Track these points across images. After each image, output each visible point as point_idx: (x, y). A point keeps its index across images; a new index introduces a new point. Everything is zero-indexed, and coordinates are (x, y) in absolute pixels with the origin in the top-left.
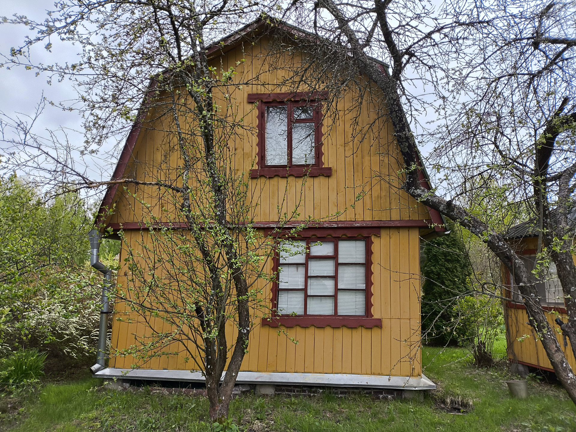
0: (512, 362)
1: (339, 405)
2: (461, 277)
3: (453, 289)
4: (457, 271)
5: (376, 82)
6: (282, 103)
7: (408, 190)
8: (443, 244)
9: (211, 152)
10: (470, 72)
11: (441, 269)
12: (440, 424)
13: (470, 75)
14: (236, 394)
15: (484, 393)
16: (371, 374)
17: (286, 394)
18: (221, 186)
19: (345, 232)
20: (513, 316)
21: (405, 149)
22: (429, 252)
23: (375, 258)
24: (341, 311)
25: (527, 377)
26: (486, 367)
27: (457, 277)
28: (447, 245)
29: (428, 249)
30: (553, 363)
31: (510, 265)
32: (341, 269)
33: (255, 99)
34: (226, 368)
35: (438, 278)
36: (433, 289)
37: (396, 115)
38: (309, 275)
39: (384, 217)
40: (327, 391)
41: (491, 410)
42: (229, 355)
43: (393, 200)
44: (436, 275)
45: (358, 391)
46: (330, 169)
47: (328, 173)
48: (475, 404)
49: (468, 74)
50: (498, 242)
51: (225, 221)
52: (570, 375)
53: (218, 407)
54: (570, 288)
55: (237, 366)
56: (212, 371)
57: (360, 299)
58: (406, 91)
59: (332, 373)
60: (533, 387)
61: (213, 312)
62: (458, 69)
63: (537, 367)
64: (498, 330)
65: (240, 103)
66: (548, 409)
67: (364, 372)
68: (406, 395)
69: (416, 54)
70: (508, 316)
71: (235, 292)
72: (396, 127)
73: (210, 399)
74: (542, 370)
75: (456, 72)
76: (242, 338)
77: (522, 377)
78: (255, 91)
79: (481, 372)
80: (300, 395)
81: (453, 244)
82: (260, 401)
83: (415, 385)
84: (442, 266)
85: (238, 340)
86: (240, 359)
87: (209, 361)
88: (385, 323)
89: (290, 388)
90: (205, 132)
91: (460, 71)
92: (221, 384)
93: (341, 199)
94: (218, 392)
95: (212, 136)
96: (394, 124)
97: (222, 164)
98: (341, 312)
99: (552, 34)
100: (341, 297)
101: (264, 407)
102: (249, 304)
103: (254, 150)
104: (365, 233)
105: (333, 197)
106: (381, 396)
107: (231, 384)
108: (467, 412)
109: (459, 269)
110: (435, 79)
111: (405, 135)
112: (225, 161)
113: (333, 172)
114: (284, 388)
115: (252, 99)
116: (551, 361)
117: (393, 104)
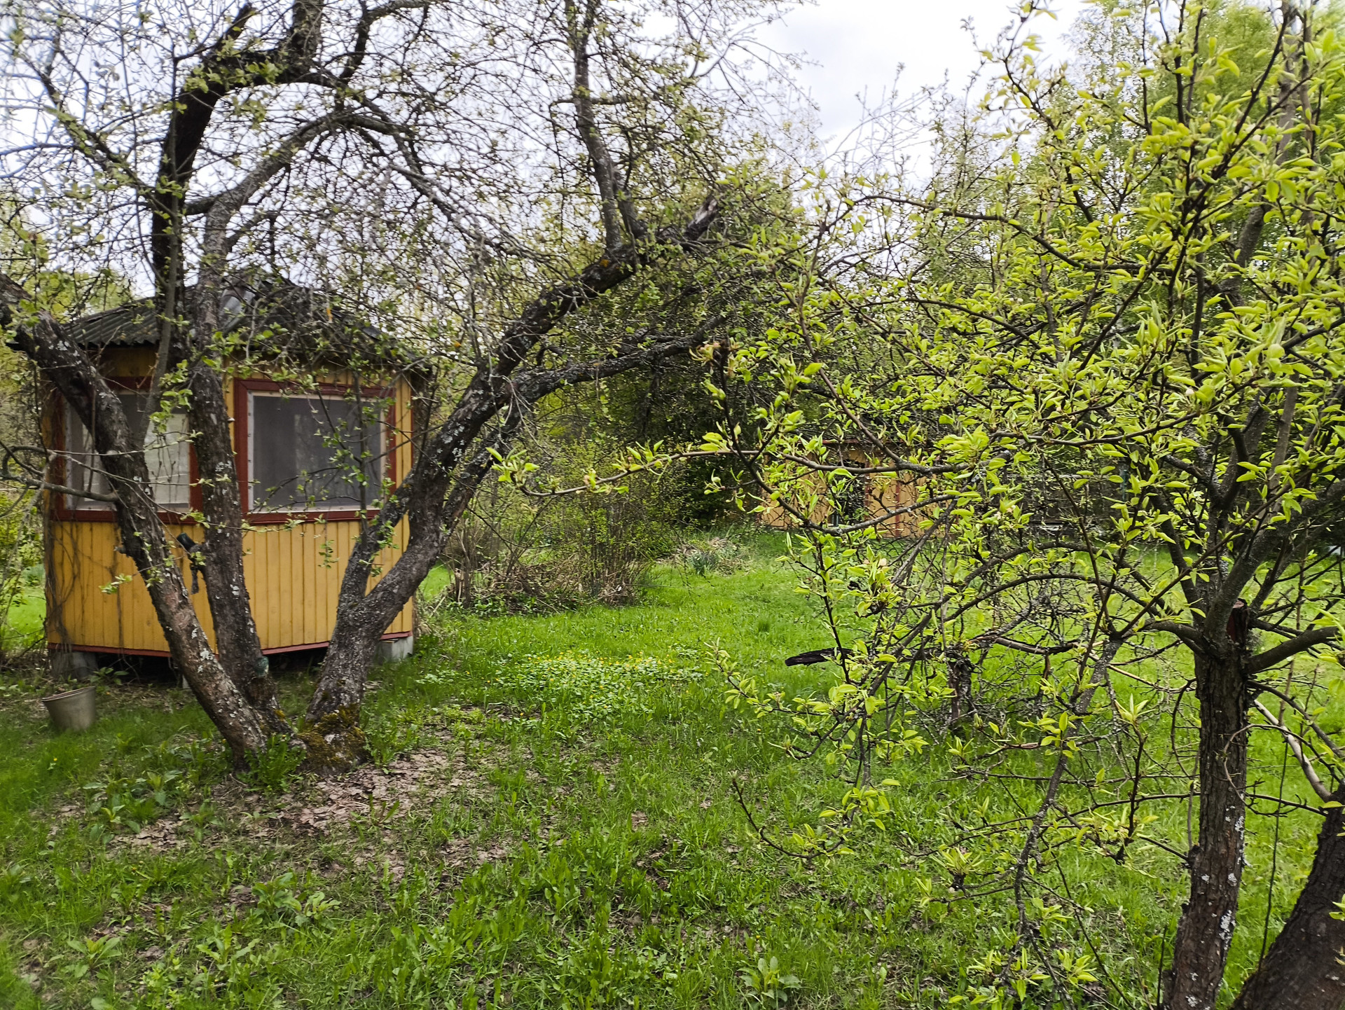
0: (55, 650)
20: (67, 539)
25: (93, 679)
30: (170, 636)
31: (84, 403)
50: (55, 342)
52: (205, 654)
54: (214, 464)
60: (107, 699)
63: (118, 652)
64: (25, 580)
66: (143, 738)
70: (52, 541)
74: (128, 657)
77: (80, 681)
116: (166, 630)
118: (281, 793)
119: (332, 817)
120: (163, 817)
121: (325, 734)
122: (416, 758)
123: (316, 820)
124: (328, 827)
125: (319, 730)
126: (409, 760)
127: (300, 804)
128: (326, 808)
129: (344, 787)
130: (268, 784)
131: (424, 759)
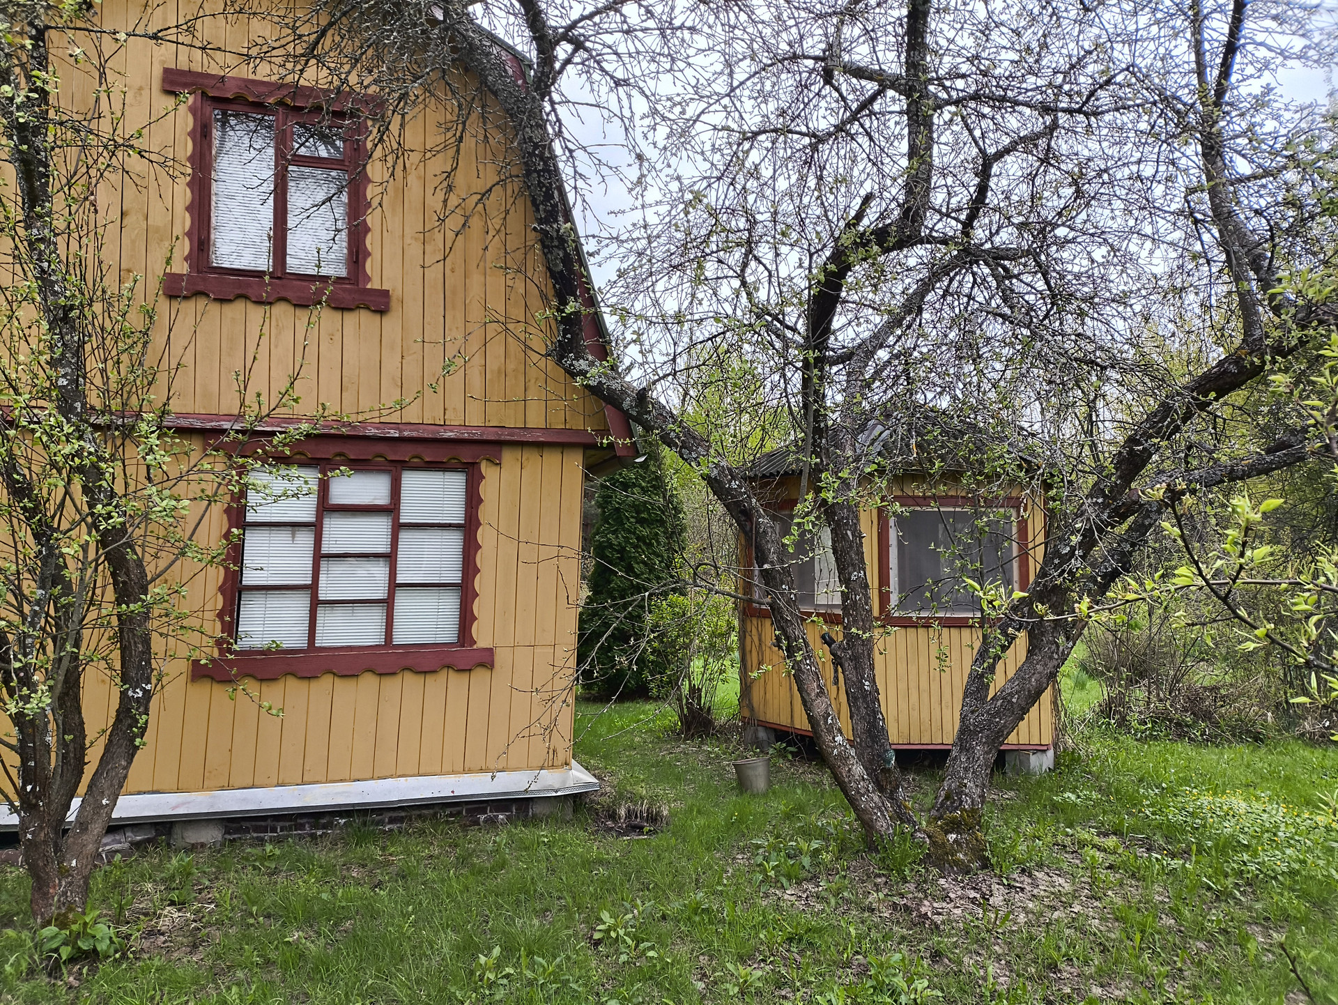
0: (747, 723)
1: (383, 849)
2: (665, 556)
3: (649, 580)
4: (659, 543)
5: (495, 93)
6: (259, 106)
7: (560, 360)
8: (634, 485)
9: (38, 209)
10: (703, 112)
11: (627, 539)
12: (601, 862)
13: (703, 118)
14: (117, 851)
15: (690, 789)
16: (464, 771)
17: (253, 838)
18: (72, 308)
19: (420, 449)
20: (754, 632)
21: (556, 265)
22: (607, 503)
23: (486, 513)
24: (403, 636)
25: (771, 751)
26: (701, 736)
27: (658, 556)
28: (642, 488)
29: (603, 497)
30: (811, 719)
31: (749, 528)
32: (404, 536)
33: (185, 85)
34: (82, 788)
35: (621, 559)
36: (609, 582)
37: (539, 182)
38: (325, 549)
39: (511, 419)
40: (358, 821)
41: (701, 821)
42: (93, 756)
43: (533, 381)
44: (618, 552)
45: (431, 811)
46: (386, 294)
47: (379, 303)
48: (673, 814)
49: (699, 116)
50: (730, 482)
51: (84, 405)
52: (839, 739)
53: (58, 888)
54: (850, 574)
55: (116, 782)
56: (38, 798)
57: (449, 604)
58: (564, 129)
59: (372, 778)
60: (780, 770)
61: (43, 647)
62: (678, 99)
63: (790, 730)
64: (727, 663)
65: (141, 89)
66: (800, 808)
67: (446, 768)
68: (537, 809)
69: (588, 44)
70: (744, 632)
71: (110, 594)
72: (538, 210)
73: (34, 871)
74: (797, 735)
75: (675, 105)
76: (129, 710)
77: (762, 751)
78: (183, 64)
79: (689, 747)
80: (288, 836)
81: (653, 486)
82: (182, 859)
83: (556, 787)
84: (630, 532)
85: (118, 716)
86: (124, 763)
87: (28, 774)
88: (501, 658)
89: (263, 823)
90: (20, 152)
91: (684, 104)
92: (65, 831)
93: (412, 370)
94: (57, 849)
95: (46, 166)
96: (534, 202)
97: (74, 245)
98: (400, 638)
99: (856, 58)
100: (403, 602)
101: (189, 874)
102: (153, 624)
103: (177, 222)
104: (466, 455)
105: (391, 364)
106: (482, 817)
107: (97, 828)
108: (655, 832)
109: (663, 540)
110: (627, 113)
111: (558, 231)
112: (84, 240)
113: (394, 304)
114: (248, 824)
115: (174, 82)
116: (809, 716)
117: (532, 154)
118: (905, 881)
119: (948, 914)
120: (808, 880)
121: (947, 832)
122: (1040, 875)
123: (934, 914)
124: (943, 922)
125: (941, 827)
126: (1030, 876)
127: (921, 895)
128: (944, 904)
129: (963, 888)
130: (893, 869)
131: (1046, 878)
